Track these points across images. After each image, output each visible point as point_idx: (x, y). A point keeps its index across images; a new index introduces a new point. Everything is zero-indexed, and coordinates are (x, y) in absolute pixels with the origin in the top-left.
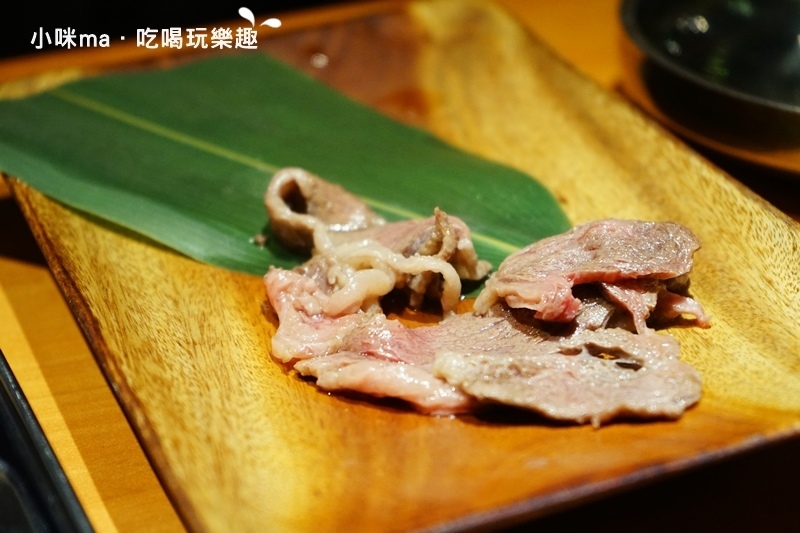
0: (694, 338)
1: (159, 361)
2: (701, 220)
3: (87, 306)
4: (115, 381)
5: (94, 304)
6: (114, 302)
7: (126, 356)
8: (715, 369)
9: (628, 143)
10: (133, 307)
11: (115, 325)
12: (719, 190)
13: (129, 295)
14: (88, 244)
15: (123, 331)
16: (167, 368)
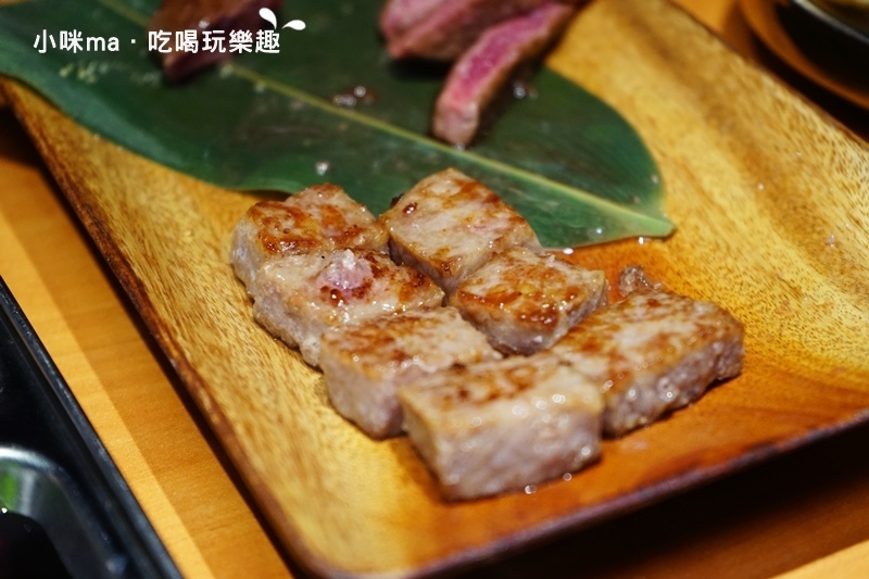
0: (781, 286)
1: (212, 327)
2: (777, 148)
3: (128, 265)
4: (172, 357)
5: (134, 261)
6: (154, 257)
7: (178, 324)
8: (808, 323)
9: (691, 57)
10: (173, 260)
11: (160, 284)
12: (796, 115)
13: (167, 246)
14: (114, 185)
15: (169, 293)
16: (221, 334)
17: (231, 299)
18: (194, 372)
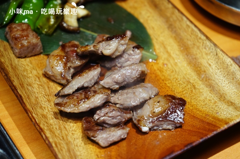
0: (190, 85)
1: (41, 107)
2: (188, 40)
3: (16, 90)
5: (18, 88)
6: (23, 84)
7: (33, 109)
8: (198, 98)
10: (28, 84)
11: (26, 94)
12: (193, 30)
13: (25, 78)
14: (8, 58)
15: (29, 98)
16: (44, 109)
17: (44, 96)
18: (39, 126)
